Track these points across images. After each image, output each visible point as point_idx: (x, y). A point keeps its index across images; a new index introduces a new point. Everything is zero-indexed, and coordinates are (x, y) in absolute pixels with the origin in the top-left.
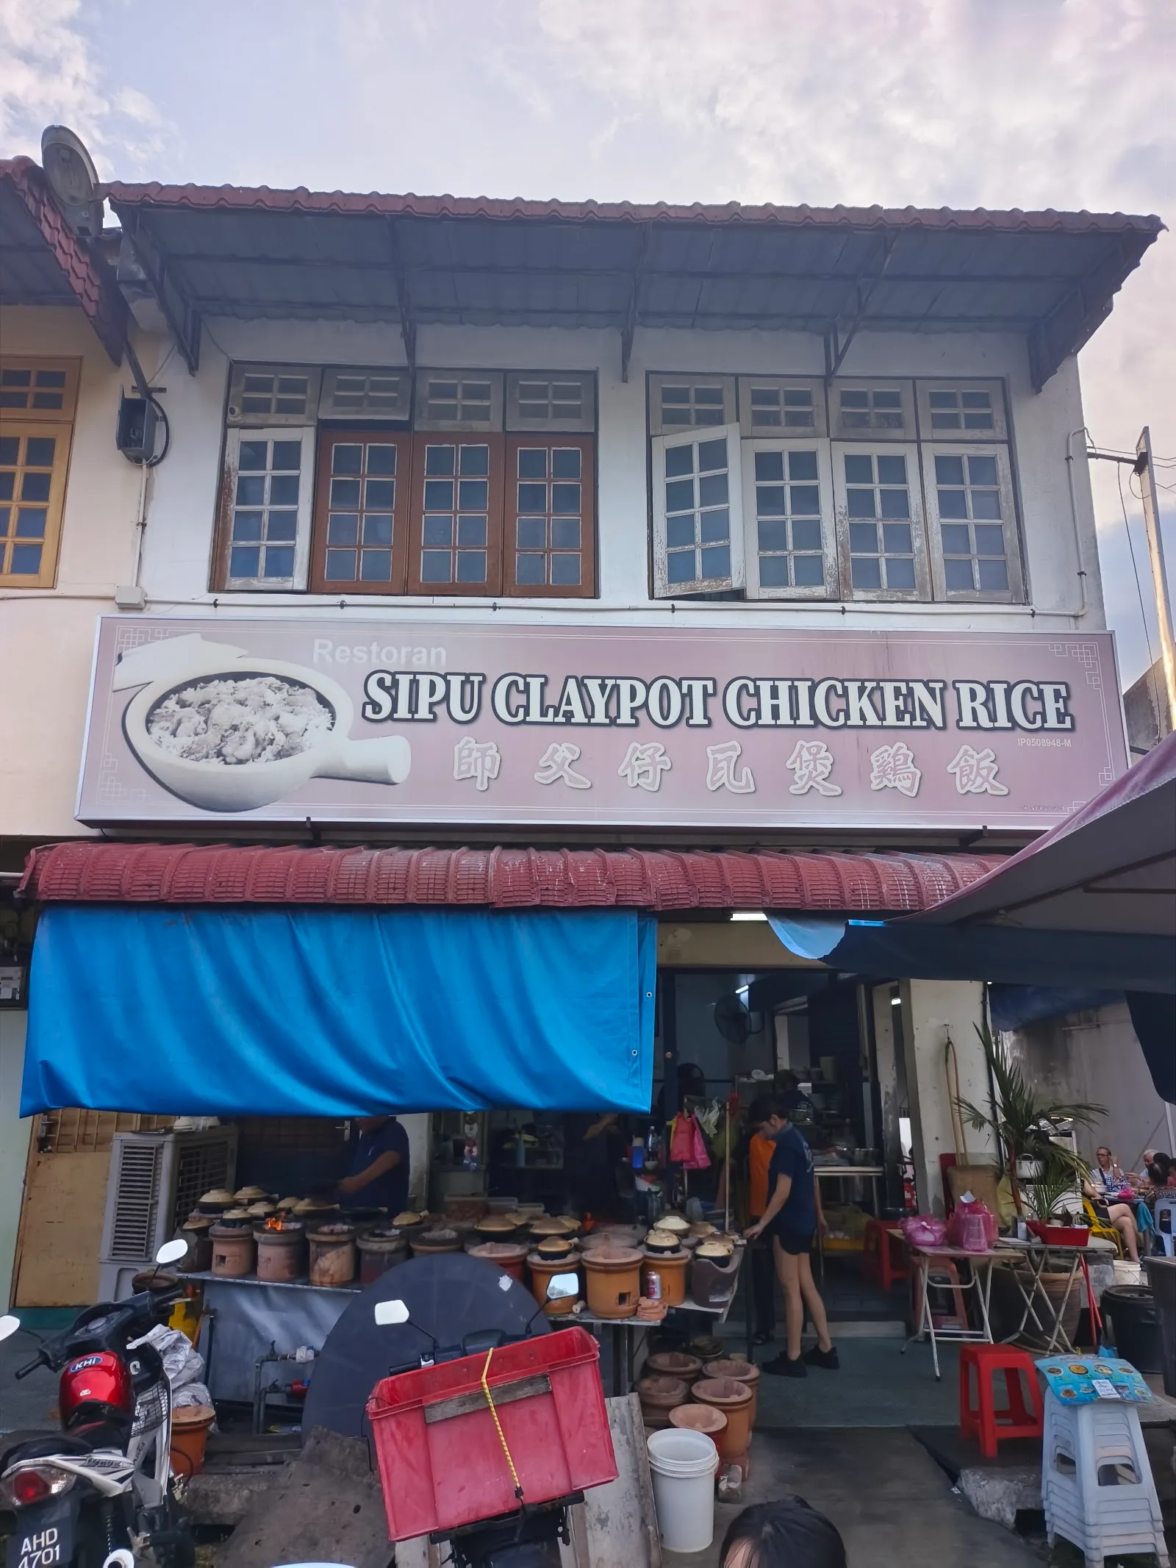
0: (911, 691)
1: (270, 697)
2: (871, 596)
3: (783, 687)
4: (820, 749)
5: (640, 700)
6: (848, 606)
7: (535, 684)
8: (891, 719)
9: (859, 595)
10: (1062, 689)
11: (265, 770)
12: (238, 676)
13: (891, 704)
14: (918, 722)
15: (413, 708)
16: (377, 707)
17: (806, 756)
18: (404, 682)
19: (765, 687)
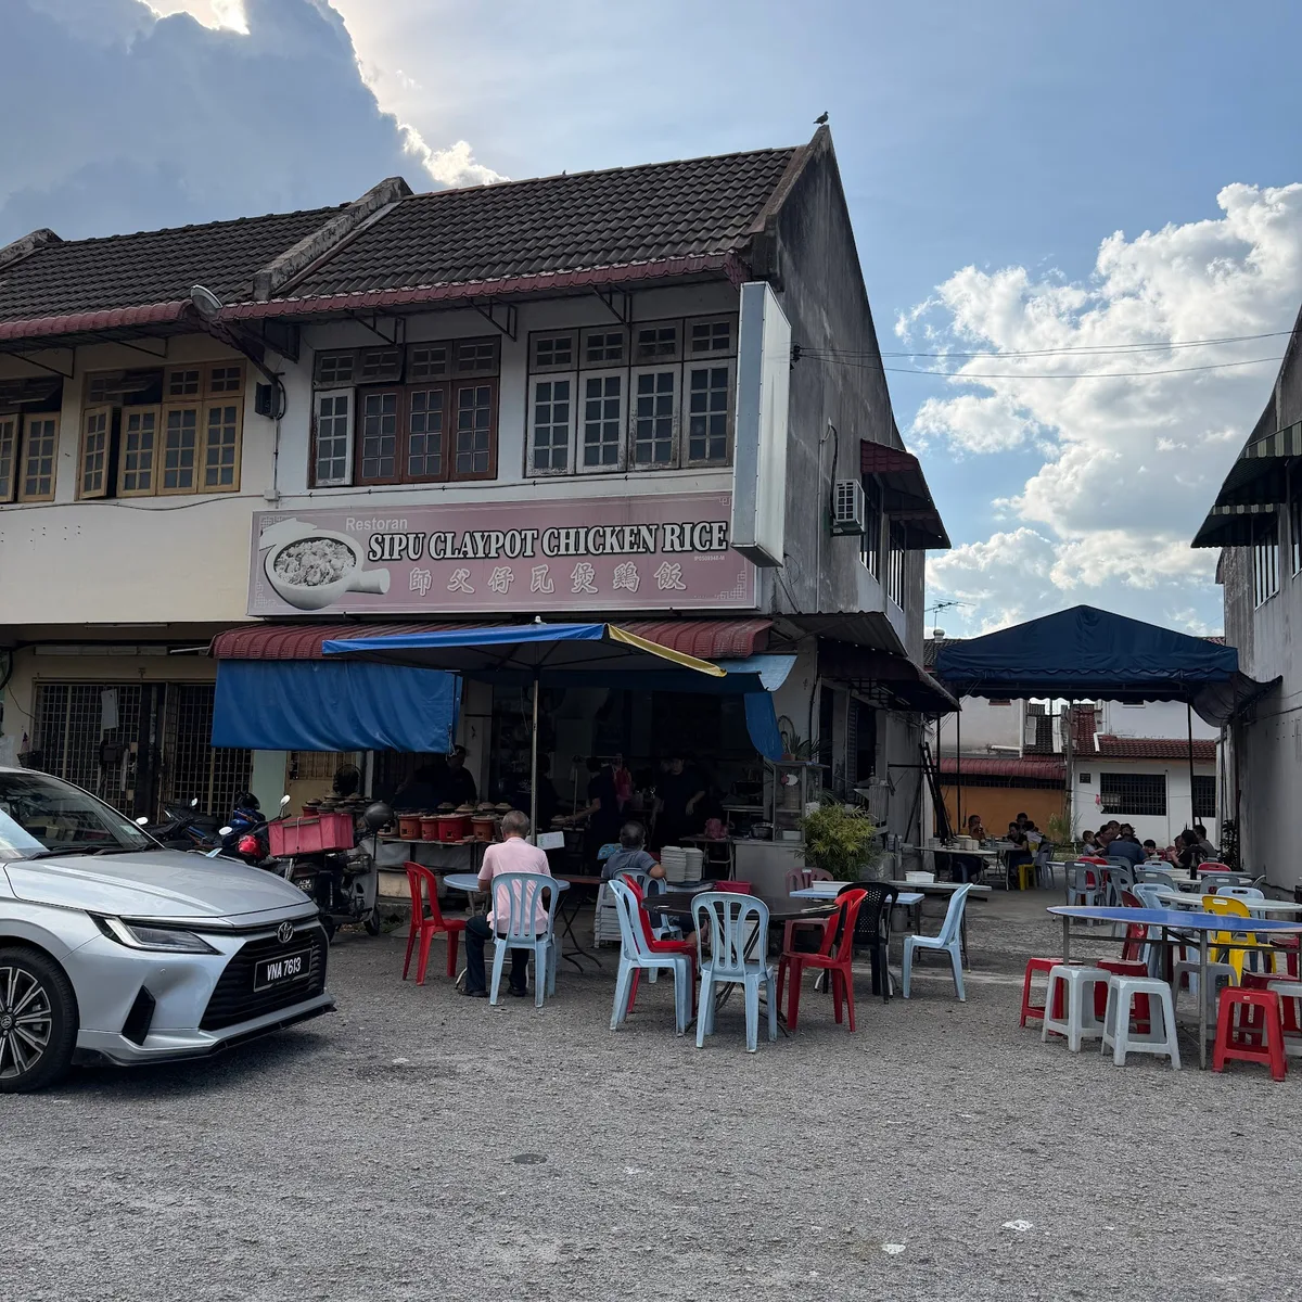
0: (639, 530)
1: (328, 550)
2: (645, 467)
3: (572, 532)
4: (588, 566)
5: (500, 544)
6: (629, 475)
7: (449, 536)
8: (627, 549)
9: (638, 467)
10: (724, 525)
11: (326, 588)
12: (313, 540)
13: (628, 539)
14: (641, 550)
15: (391, 554)
16: (375, 553)
17: (581, 571)
18: (387, 538)
19: (563, 532)
